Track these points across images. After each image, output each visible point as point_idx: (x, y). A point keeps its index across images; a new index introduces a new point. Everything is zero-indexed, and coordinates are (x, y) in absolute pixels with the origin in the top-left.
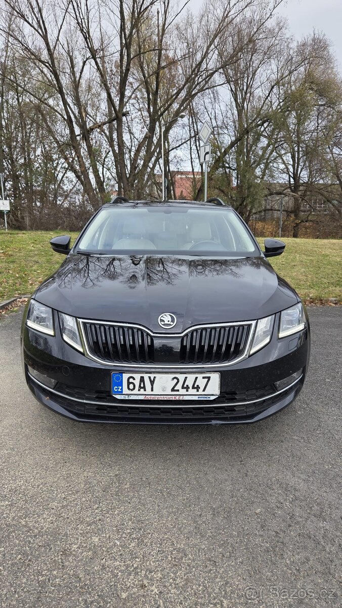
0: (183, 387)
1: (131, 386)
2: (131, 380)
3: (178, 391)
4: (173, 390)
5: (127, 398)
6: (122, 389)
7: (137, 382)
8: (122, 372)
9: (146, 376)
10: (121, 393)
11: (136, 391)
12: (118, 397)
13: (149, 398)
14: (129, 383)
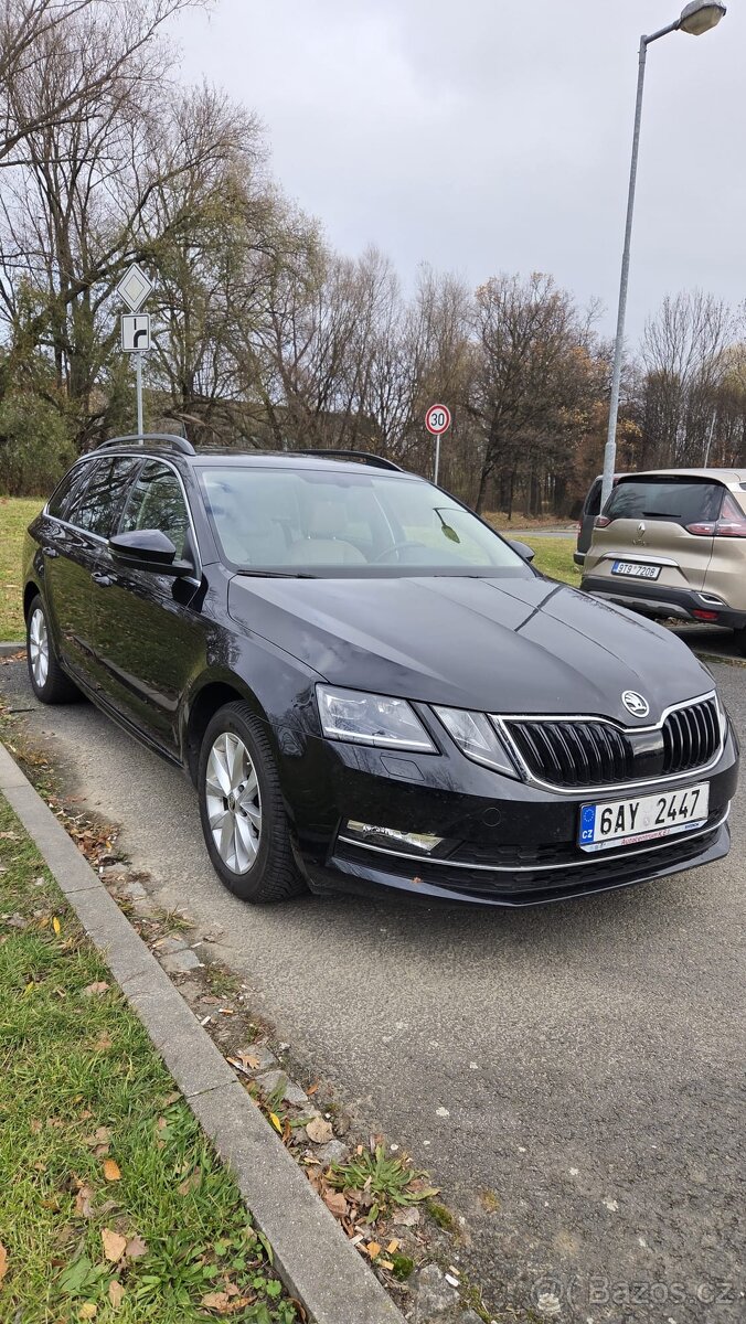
0: (669, 815)
1: (606, 825)
2: (607, 815)
3: (663, 821)
4: (658, 821)
5: (599, 847)
6: (592, 834)
7: (613, 817)
8: (593, 803)
9: (626, 804)
10: (590, 841)
11: (611, 834)
12: (587, 849)
13: (629, 841)
14: (604, 820)
